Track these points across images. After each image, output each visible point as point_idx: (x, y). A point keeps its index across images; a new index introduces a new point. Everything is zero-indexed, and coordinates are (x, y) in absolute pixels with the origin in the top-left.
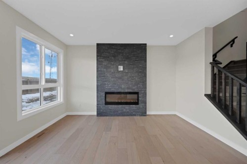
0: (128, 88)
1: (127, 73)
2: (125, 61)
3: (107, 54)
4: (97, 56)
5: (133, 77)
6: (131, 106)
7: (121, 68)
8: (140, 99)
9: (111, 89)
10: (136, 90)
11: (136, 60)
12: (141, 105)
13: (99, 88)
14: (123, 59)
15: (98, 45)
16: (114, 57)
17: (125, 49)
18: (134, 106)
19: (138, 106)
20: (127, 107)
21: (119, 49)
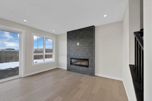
0: (82, 56)
1: (82, 46)
2: (80, 39)
3: (72, 37)
4: (67, 38)
5: (85, 49)
6: (84, 67)
7: (78, 44)
8: (89, 64)
9: (73, 56)
10: (87, 58)
11: (87, 38)
12: (90, 68)
13: (68, 56)
14: (80, 38)
15: (68, 32)
16: (75, 38)
17: (80, 32)
18: (86, 68)
19: (88, 68)
20: (81, 68)
21: (77, 33)
